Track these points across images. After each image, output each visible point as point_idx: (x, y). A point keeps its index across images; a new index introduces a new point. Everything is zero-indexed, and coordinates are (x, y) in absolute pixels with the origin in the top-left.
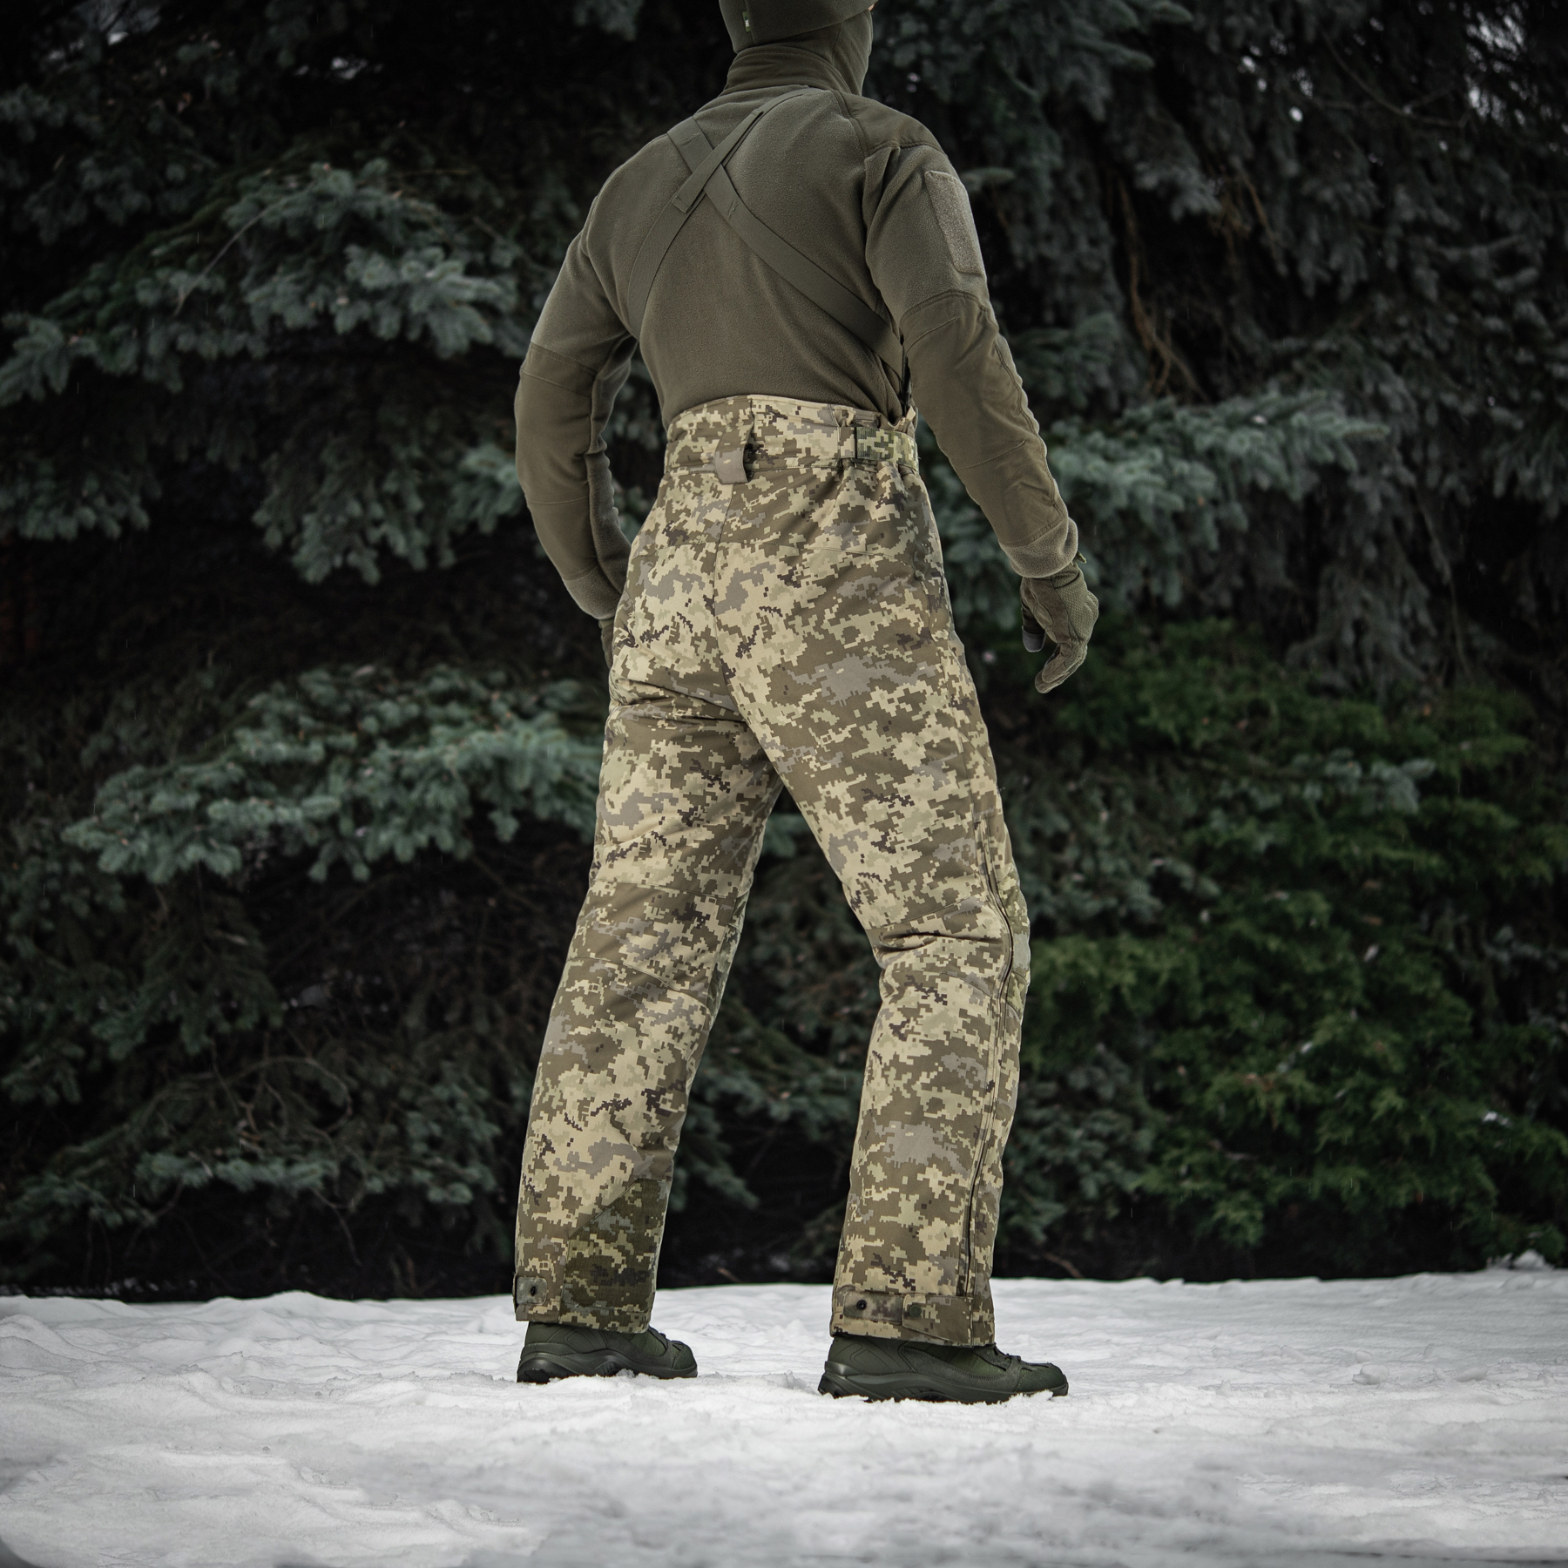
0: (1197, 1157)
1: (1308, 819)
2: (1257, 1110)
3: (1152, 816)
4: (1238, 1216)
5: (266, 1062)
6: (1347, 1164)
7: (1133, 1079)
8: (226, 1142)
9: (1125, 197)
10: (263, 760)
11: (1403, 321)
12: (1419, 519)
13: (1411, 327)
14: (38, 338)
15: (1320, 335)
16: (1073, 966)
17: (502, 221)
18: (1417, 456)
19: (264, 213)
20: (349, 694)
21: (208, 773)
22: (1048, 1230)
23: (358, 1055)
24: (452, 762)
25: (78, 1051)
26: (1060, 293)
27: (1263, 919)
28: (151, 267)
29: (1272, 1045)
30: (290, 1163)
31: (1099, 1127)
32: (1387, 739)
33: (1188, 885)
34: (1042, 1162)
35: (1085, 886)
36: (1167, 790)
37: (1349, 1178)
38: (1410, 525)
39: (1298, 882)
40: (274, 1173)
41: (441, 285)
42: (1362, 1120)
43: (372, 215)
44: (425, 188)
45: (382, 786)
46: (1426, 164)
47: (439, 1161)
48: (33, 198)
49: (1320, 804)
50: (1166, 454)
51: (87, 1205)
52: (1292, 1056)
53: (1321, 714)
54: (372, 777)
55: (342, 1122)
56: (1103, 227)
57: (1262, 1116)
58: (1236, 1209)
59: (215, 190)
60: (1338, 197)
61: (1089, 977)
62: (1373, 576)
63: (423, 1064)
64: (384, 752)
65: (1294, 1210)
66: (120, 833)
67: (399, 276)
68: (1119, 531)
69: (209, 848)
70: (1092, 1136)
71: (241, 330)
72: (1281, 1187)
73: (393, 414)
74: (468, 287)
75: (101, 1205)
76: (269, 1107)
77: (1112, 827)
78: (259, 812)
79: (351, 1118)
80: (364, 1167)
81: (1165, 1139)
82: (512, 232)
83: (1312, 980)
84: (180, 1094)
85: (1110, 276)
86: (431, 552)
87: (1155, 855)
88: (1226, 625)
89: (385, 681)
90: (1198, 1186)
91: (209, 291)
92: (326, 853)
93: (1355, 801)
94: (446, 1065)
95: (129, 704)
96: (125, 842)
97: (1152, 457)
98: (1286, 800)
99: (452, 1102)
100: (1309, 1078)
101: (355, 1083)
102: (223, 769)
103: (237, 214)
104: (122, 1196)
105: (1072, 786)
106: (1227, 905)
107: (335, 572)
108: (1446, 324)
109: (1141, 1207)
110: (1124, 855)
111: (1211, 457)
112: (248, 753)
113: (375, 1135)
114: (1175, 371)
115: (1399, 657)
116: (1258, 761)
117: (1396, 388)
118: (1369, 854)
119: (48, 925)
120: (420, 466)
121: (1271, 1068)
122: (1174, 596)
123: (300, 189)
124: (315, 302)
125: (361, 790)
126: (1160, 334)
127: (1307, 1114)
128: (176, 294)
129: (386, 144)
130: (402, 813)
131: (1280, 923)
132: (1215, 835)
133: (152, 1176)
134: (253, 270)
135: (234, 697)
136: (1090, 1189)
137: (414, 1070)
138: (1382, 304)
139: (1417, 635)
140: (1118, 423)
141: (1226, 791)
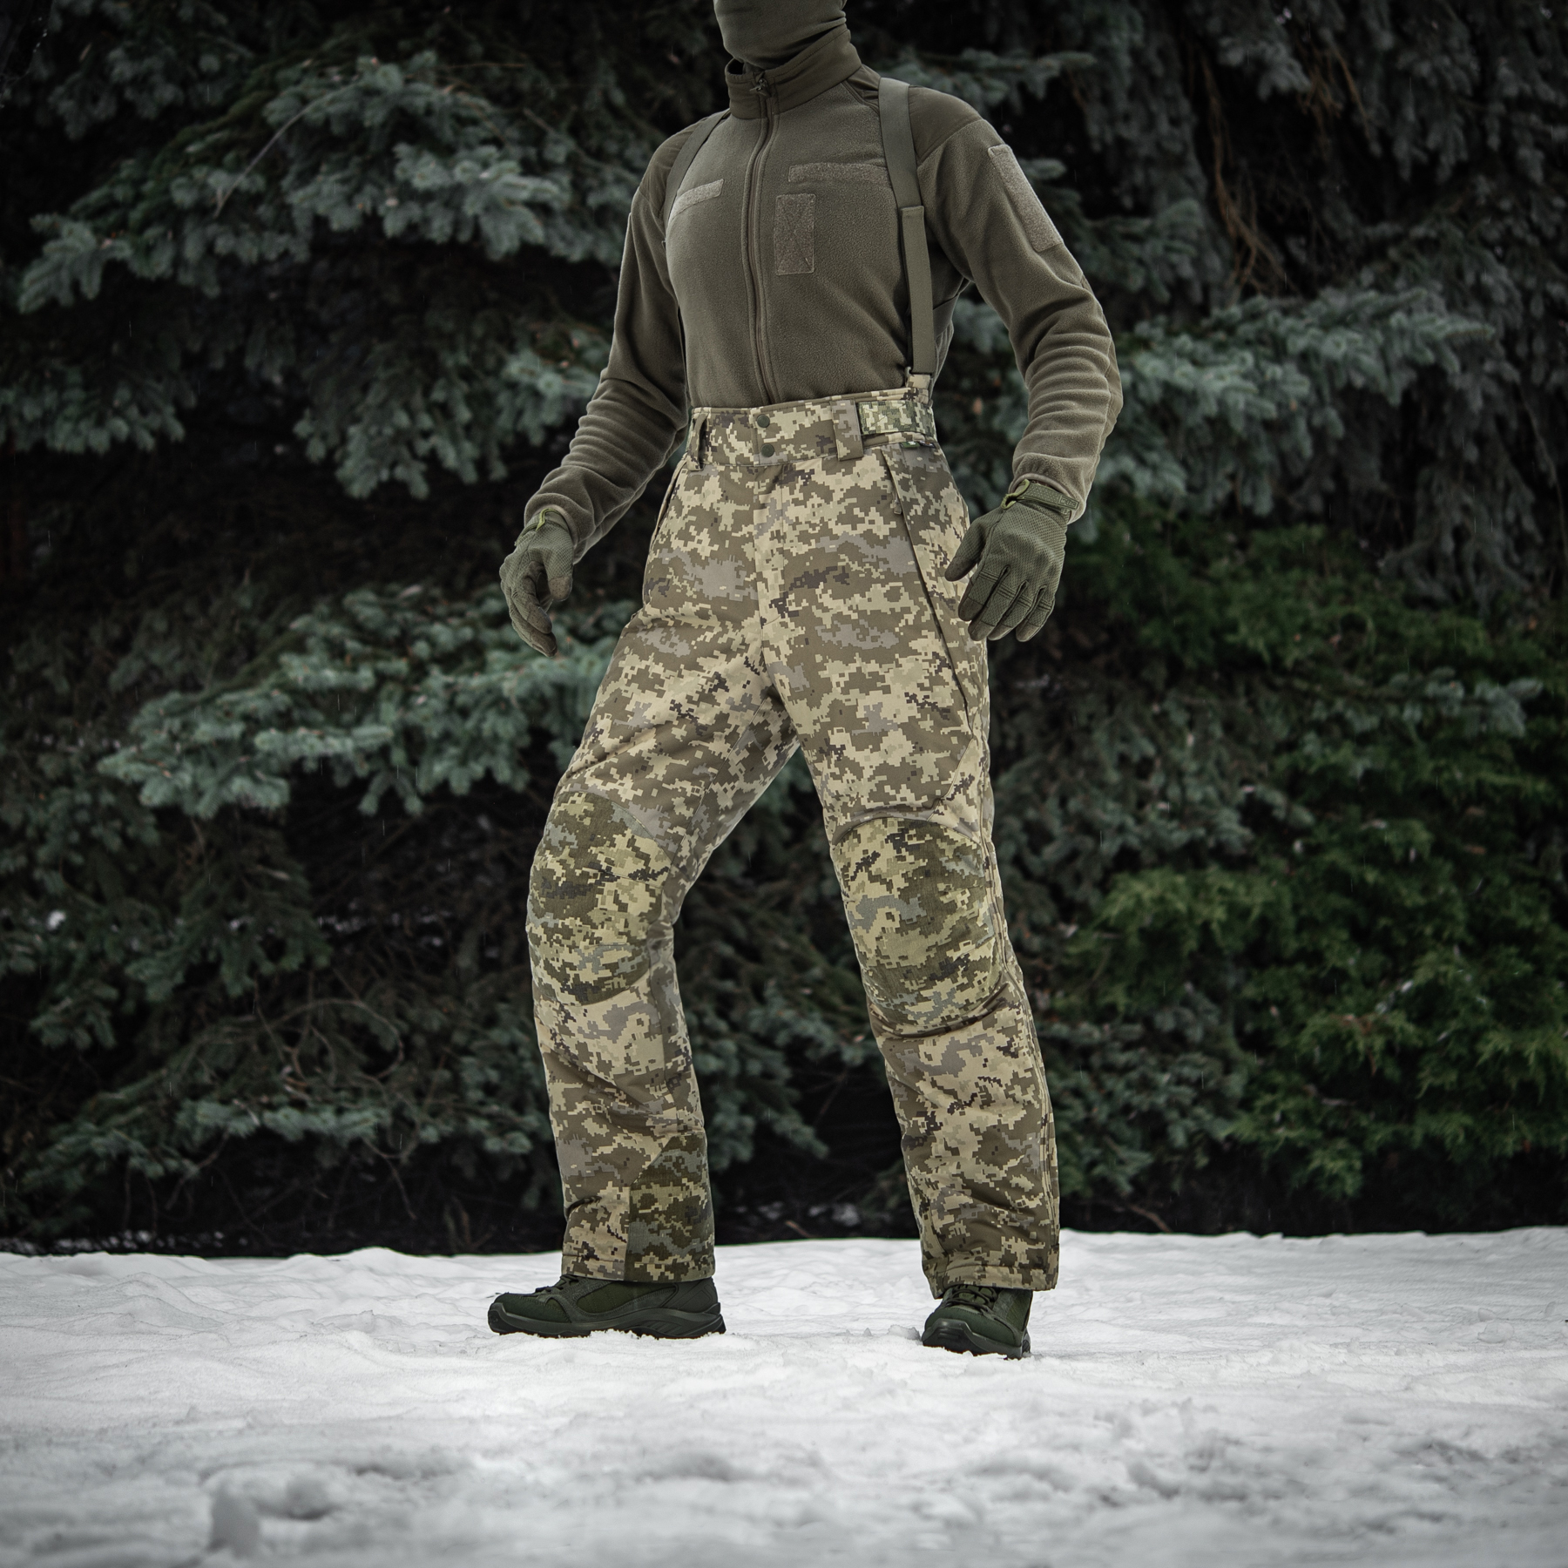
0: (1291, 1103)
1: (1408, 742)
2: (1356, 1053)
3: (1241, 739)
4: (1335, 1166)
5: (310, 1006)
6: (1450, 1110)
7: (1222, 1020)
8: (272, 1089)
9: (1208, 73)
10: (311, 686)
11: (1506, 205)
12: (1524, 419)
13: (1514, 212)
14: (68, 241)
15: (1417, 221)
16: (1161, 900)
17: (554, 112)
18: (1521, 350)
19: (308, 110)
20: (398, 617)
21: (253, 700)
22: (1133, 1181)
23: (408, 996)
24: (511, 690)
25: (111, 993)
26: (1139, 177)
27: (1360, 849)
28: (187, 165)
29: (1369, 983)
30: (340, 1111)
31: (1187, 1071)
32: (1490, 655)
33: (1280, 814)
34: (1127, 1108)
35: (1171, 815)
36: (1257, 712)
37: (1453, 1126)
38: (1514, 424)
39: (1396, 809)
40: (324, 1122)
41: (496, 188)
42: (1466, 1064)
43: (421, 111)
44: (475, 82)
45: (436, 714)
46: (1530, 34)
47: (495, 1108)
48: (60, 90)
49: (1419, 727)
50: (1256, 356)
51: (124, 1156)
52: (1391, 995)
53: (1419, 628)
54: (425, 705)
55: (394, 1068)
56: (1185, 106)
57: (1361, 1059)
58: (1333, 1159)
59: (251, 82)
60: (1436, 71)
61: (1177, 912)
62: (1474, 477)
63: (476, 1006)
64: (437, 679)
65: (1394, 1159)
66: (162, 764)
67: (452, 176)
68: (1205, 437)
69: (256, 781)
70: (1180, 1081)
71: (281, 232)
72: (1381, 1135)
73: (440, 319)
74: (524, 188)
75: (141, 1155)
76: (314, 1051)
77: (1200, 752)
78: (310, 743)
79: (402, 1064)
80: (415, 1113)
81: (1256, 1083)
82: (564, 125)
83: (1411, 915)
84: (221, 1038)
85: (1192, 158)
86: (482, 465)
87: (1244, 782)
88: (1317, 532)
89: (434, 601)
90: (1293, 1134)
91: (248, 192)
92: (377, 786)
93: (1457, 723)
94: (502, 1007)
95: (161, 626)
96: (167, 774)
97: (1243, 361)
98: (1383, 721)
99: (514, 1047)
100: (1409, 1019)
101: (405, 1027)
102: (267, 696)
103: (278, 109)
104: (162, 1145)
105: (1156, 708)
106: (1321, 835)
107: (382, 486)
108: (1552, 208)
109: (1231, 1156)
110: (1212, 781)
111: (1306, 360)
112: (296, 680)
113: (428, 1081)
114: (1263, 259)
115: (1503, 567)
116: (1355, 681)
117: (1498, 278)
118: (1472, 780)
119: (77, 859)
120: (466, 375)
121: (1370, 1009)
122: (1264, 506)
123: (345, 83)
124: (363, 203)
125: (413, 718)
126: (1246, 220)
127: (1408, 1057)
128: (214, 194)
129: (432, 32)
130: (457, 743)
131: (1379, 855)
132: (1309, 759)
133: (195, 1124)
134: (294, 169)
135: (273, 618)
136: (1179, 1137)
137: (468, 1014)
138: (1483, 187)
139: (1521, 542)
140: (1205, 323)
141: (1319, 713)
